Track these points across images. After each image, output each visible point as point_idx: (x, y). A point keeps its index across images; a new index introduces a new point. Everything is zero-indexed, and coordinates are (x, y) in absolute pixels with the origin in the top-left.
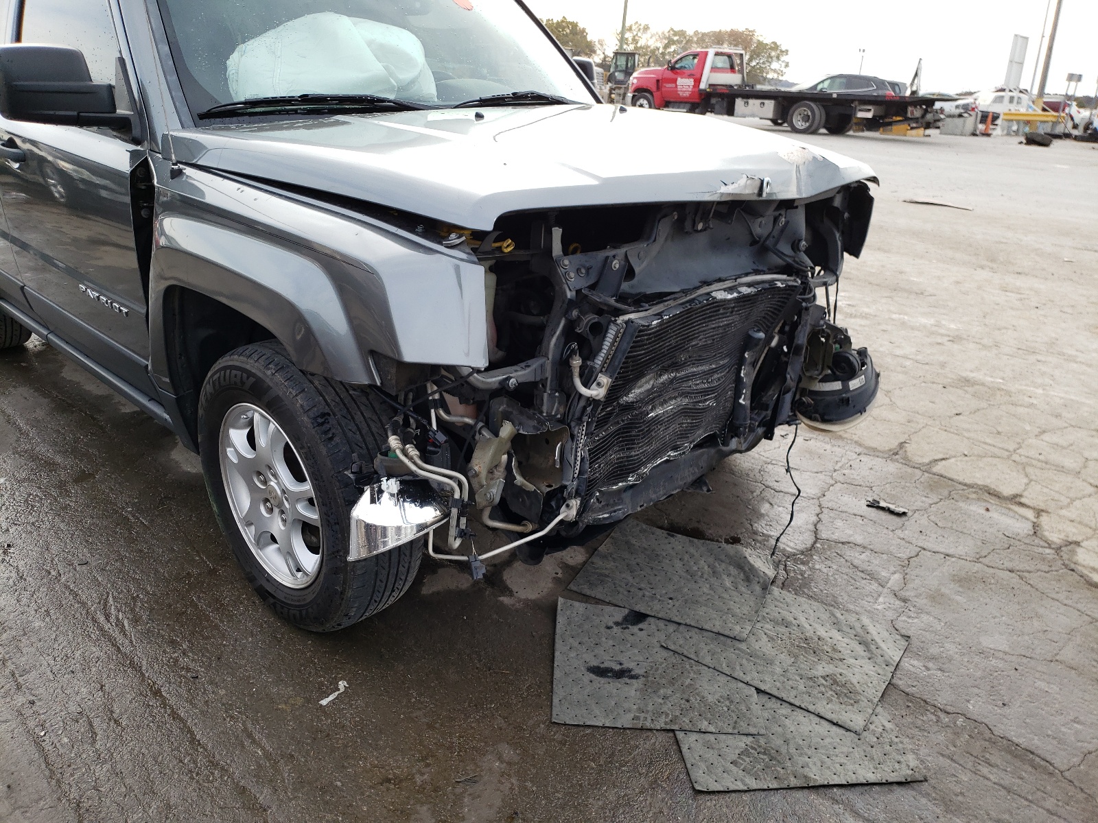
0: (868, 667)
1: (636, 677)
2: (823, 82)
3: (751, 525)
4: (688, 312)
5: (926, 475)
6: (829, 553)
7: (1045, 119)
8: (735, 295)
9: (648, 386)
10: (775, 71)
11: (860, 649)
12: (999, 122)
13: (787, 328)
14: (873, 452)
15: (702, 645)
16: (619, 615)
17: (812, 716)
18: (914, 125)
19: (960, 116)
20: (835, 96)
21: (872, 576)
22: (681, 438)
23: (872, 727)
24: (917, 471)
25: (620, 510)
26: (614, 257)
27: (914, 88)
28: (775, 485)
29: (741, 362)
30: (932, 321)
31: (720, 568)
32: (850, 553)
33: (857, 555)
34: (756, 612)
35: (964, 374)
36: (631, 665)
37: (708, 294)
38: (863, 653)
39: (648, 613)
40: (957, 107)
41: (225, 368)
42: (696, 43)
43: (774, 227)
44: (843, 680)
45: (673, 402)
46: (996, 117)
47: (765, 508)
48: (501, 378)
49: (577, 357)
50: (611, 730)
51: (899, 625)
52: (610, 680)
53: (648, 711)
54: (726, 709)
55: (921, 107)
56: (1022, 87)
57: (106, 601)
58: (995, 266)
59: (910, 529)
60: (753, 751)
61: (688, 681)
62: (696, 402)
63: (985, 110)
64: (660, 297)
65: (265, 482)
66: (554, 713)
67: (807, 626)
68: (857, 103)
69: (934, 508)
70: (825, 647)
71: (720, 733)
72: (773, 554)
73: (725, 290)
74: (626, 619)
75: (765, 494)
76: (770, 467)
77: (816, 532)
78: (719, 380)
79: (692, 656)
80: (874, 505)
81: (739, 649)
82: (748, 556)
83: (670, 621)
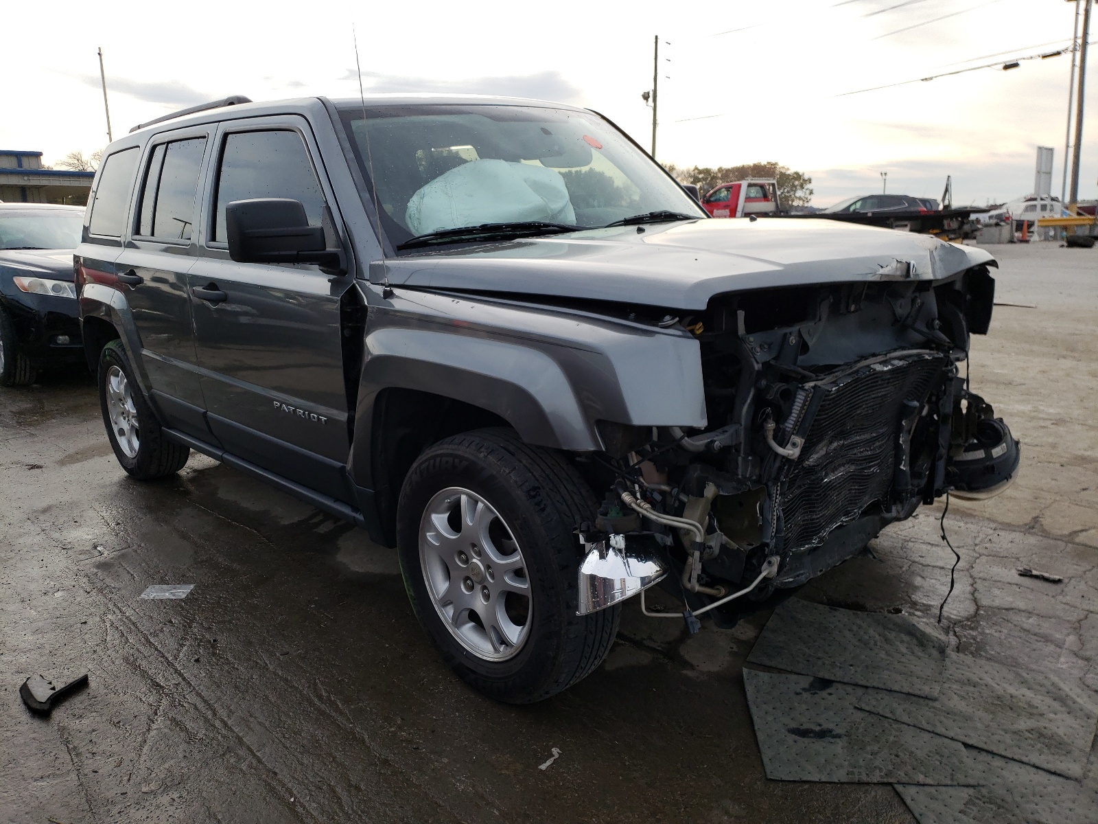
0: (1070, 720)
1: (838, 736)
2: (855, 203)
3: (910, 597)
4: (856, 380)
5: (1070, 545)
6: (995, 618)
7: (1082, 222)
8: (890, 367)
9: (823, 452)
10: (800, 198)
11: (1056, 705)
12: (1034, 229)
13: (934, 399)
14: (1009, 527)
15: (895, 705)
16: (805, 682)
17: (1028, 768)
18: (953, 236)
19: (997, 225)
20: (870, 215)
21: (1047, 639)
22: (851, 504)
23: (1091, 774)
24: (1060, 542)
25: (802, 574)
26: (790, 333)
27: (946, 202)
28: (922, 561)
29: (898, 430)
30: (1029, 407)
31: (892, 635)
32: (1016, 618)
33: (1024, 619)
34: (940, 674)
35: (1080, 453)
36: (831, 726)
37: (868, 366)
38: (1059, 708)
39: (832, 678)
40: (991, 217)
41: (434, 457)
42: (721, 179)
43: (912, 307)
44: (1049, 733)
45: (842, 469)
46: (1031, 224)
47: (918, 581)
48: (706, 441)
49: (771, 421)
50: (828, 785)
51: (1089, 682)
52: (814, 740)
53: (861, 767)
54: (938, 763)
55: (957, 219)
56: (1053, 195)
57: (315, 684)
58: (1076, 355)
59: (1072, 592)
60: (977, 801)
61: (892, 739)
62: (862, 469)
63: (1018, 218)
64: (829, 369)
65: (466, 561)
66: (768, 772)
67: (995, 685)
68: (892, 219)
69: (1089, 575)
70: (1020, 704)
71: (939, 785)
72: (939, 621)
73: (880, 363)
74: (812, 685)
75: (913, 569)
76: (911, 544)
77: (975, 601)
78: (880, 447)
79: (889, 715)
80: (1025, 574)
81: (934, 708)
82: (916, 624)
83: (856, 685)
